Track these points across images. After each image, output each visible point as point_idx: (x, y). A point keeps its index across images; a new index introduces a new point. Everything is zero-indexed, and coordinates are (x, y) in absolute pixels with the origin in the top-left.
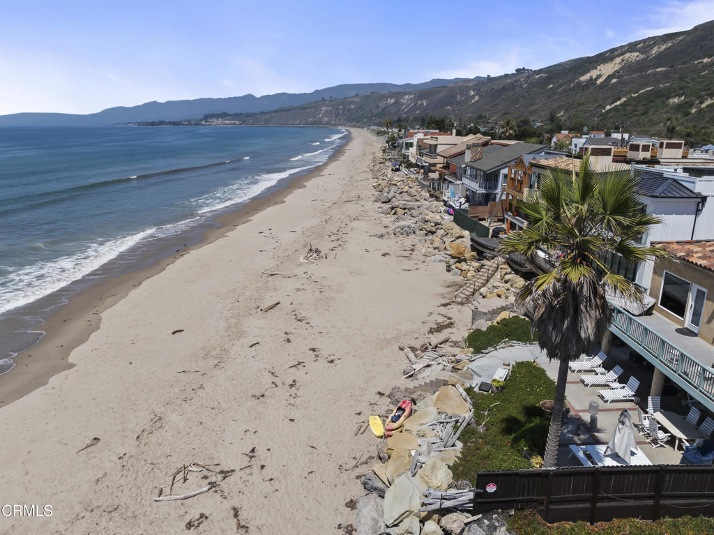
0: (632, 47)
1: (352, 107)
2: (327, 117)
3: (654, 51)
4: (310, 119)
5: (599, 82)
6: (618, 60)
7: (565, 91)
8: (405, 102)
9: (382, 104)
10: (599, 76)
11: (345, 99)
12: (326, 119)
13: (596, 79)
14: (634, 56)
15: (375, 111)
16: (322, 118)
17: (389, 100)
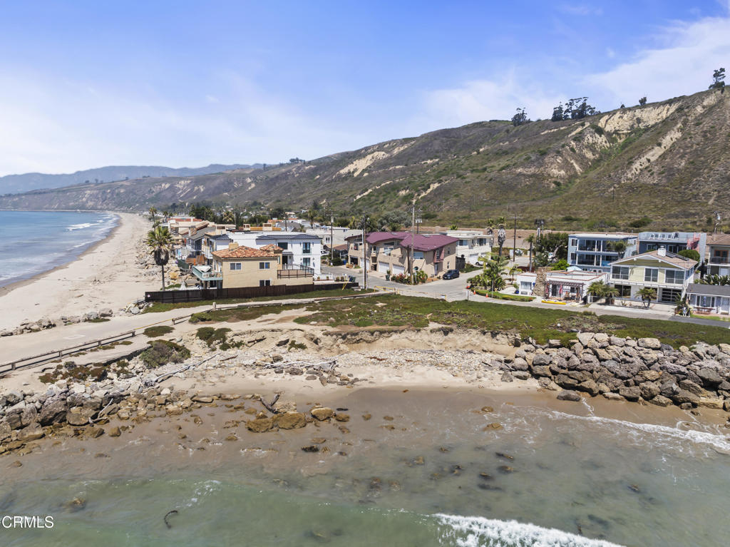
0: (380, 147)
1: (122, 191)
2: (91, 201)
3: (396, 151)
4: (72, 204)
5: (356, 175)
6: (369, 157)
7: (328, 181)
8: (180, 187)
9: (156, 189)
10: (355, 170)
11: (113, 182)
13: (353, 172)
14: (381, 155)
15: (148, 196)
17: (163, 185)
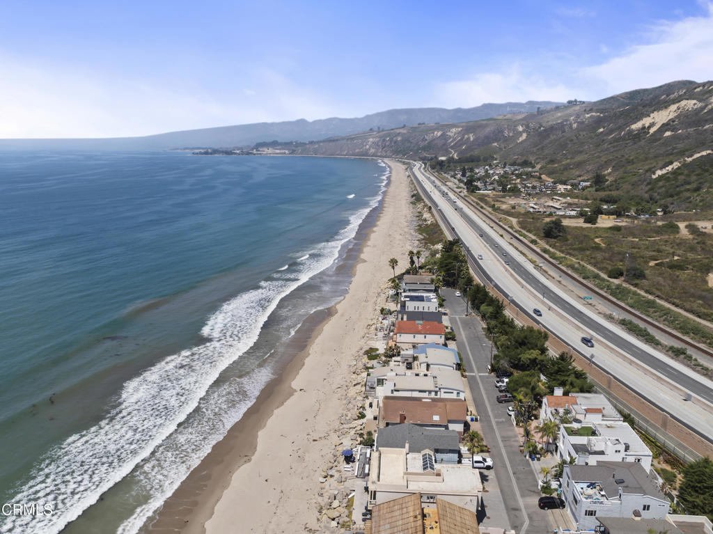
1: (399, 139)
2: (373, 148)
4: (357, 150)
5: (652, 131)
6: (673, 107)
7: (615, 140)
8: (452, 135)
9: (429, 137)
10: (652, 125)
11: (392, 130)
12: (372, 151)
13: (649, 127)
14: (690, 104)
15: (422, 144)
16: (369, 149)
17: (436, 133)
